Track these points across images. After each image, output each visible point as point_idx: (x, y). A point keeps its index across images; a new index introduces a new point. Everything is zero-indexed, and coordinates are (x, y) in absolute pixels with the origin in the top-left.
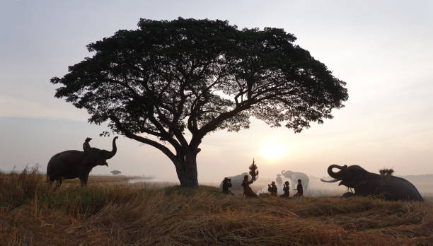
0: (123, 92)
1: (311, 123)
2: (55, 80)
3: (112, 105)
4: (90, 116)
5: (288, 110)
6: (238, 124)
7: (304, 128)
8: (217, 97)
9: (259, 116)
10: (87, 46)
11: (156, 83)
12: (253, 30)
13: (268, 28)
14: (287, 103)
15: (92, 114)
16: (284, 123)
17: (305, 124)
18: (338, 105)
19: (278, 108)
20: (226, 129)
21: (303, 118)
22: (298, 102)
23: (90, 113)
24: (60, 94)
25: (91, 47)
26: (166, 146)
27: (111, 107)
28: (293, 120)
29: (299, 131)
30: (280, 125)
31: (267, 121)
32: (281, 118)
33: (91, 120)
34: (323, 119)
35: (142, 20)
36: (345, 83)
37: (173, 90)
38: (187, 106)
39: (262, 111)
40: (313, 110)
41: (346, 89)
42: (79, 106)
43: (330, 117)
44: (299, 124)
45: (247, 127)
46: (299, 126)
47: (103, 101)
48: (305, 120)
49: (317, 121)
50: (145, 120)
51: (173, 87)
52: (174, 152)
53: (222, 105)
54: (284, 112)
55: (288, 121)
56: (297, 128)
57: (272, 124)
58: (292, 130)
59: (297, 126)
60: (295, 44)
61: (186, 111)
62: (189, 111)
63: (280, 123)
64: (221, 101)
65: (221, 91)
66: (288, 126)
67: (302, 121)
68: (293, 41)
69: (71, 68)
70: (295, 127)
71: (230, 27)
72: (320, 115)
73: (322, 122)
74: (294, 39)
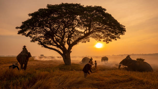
0: (43, 30)
1: (112, 40)
2: (17, 28)
3: (39, 35)
4: (31, 39)
5: (104, 35)
6: (85, 40)
7: (110, 42)
8: (77, 31)
9: (93, 37)
10: (28, 14)
11: (55, 26)
12: (90, 6)
13: (95, 6)
14: (103, 33)
15: (32, 39)
18: (122, 34)
19: (100, 34)
20: (81, 42)
21: (109, 38)
22: (107, 32)
23: (31, 38)
24: (19, 33)
25: (30, 15)
26: (59, 50)
27: (39, 36)
28: (106, 39)
29: (108, 43)
30: (101, 41)
31: (96, 39)
32: (101, 38)
33: (31, 41)
34: (117, 39)
35: (48, 5)
36: (125, 26)
37: (61, 28)
38: (66, 34)
39: (94, 35)
40: (113, 35)
41: (125, 29)
42: (27, 36)
43: (119, 38)
44: (108, 40)
45: (89, 41)
46: (108, 41)
47: (35, 34)
48: (110, 39)
49: (115, 39)
50: (51, 40)
51: (61, 27)
52: (62, 52)
53: (79, 33)
54: (102, 36)
55: (104, 39)
56: (107, 42)
57: (98, 40)
58: (105, 42)
60: (106, 12)
61: (66, 36)
62: (67, 35)
63: (101, 40)
64: (79, 32)
65: (79, 28)
67: (109, 39)
68: (105, 11)
69: (23, 23)
70: (106, 41)
71: (81, 6)
72: (116, 37)
73: (116, 40)
74: (105, 10)
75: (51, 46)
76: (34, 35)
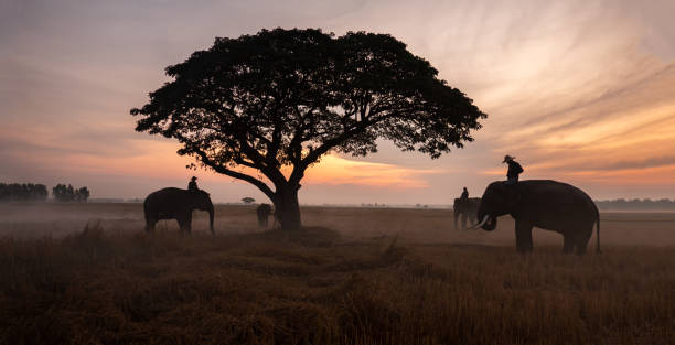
1: (450, 146)
2: (134, 112)
6: (364, 147)
7: (443, 152)
9: (389, 136)
10: (166, 69)
16: (418, 145)
17: (443, 147)
18: (475, 126)
19: (412, 125)
20: (350, 154)
23: (182, 142)
24: (141, 127)
25: (171, 71)
26: (263, 181)
27: (205, 133)
28: (427, 142)
29: (437, 156)
31: (398, 142)
34: (462, 141)
35: (218, 39)
39: (392, 129)
42: (168, 134)
43: (470, 139)
44: (435, 147)
45: (374, 151)
46: (436, 150)
47: (195, 127)
52: (273, 189)
54: (419, 131)
55: (422, 143)
57: (404, 147)
58: (428, 155)
59: (433, 150)
63: (413, 145)
66: (422, 149)
67: (439, 144)
69: (151, 95)
70: (432, 151)
71: (325, 35)
72: (458, 137)
73: (461, 146)
75: (238, 168)
76: (192, 130)
